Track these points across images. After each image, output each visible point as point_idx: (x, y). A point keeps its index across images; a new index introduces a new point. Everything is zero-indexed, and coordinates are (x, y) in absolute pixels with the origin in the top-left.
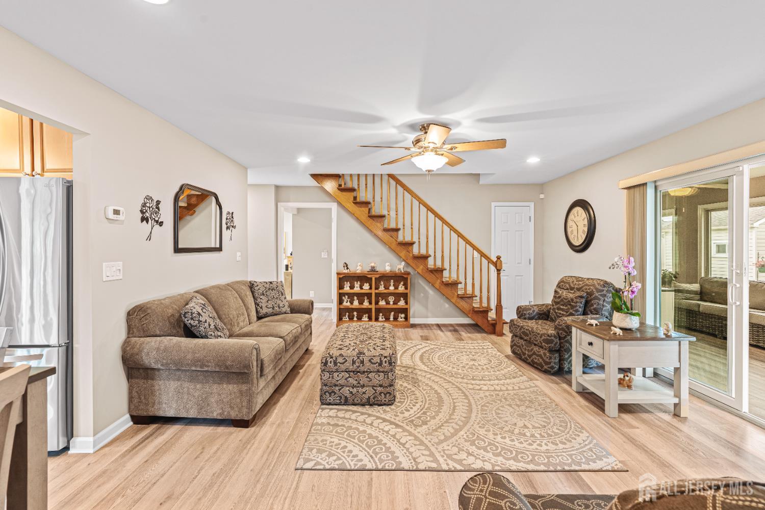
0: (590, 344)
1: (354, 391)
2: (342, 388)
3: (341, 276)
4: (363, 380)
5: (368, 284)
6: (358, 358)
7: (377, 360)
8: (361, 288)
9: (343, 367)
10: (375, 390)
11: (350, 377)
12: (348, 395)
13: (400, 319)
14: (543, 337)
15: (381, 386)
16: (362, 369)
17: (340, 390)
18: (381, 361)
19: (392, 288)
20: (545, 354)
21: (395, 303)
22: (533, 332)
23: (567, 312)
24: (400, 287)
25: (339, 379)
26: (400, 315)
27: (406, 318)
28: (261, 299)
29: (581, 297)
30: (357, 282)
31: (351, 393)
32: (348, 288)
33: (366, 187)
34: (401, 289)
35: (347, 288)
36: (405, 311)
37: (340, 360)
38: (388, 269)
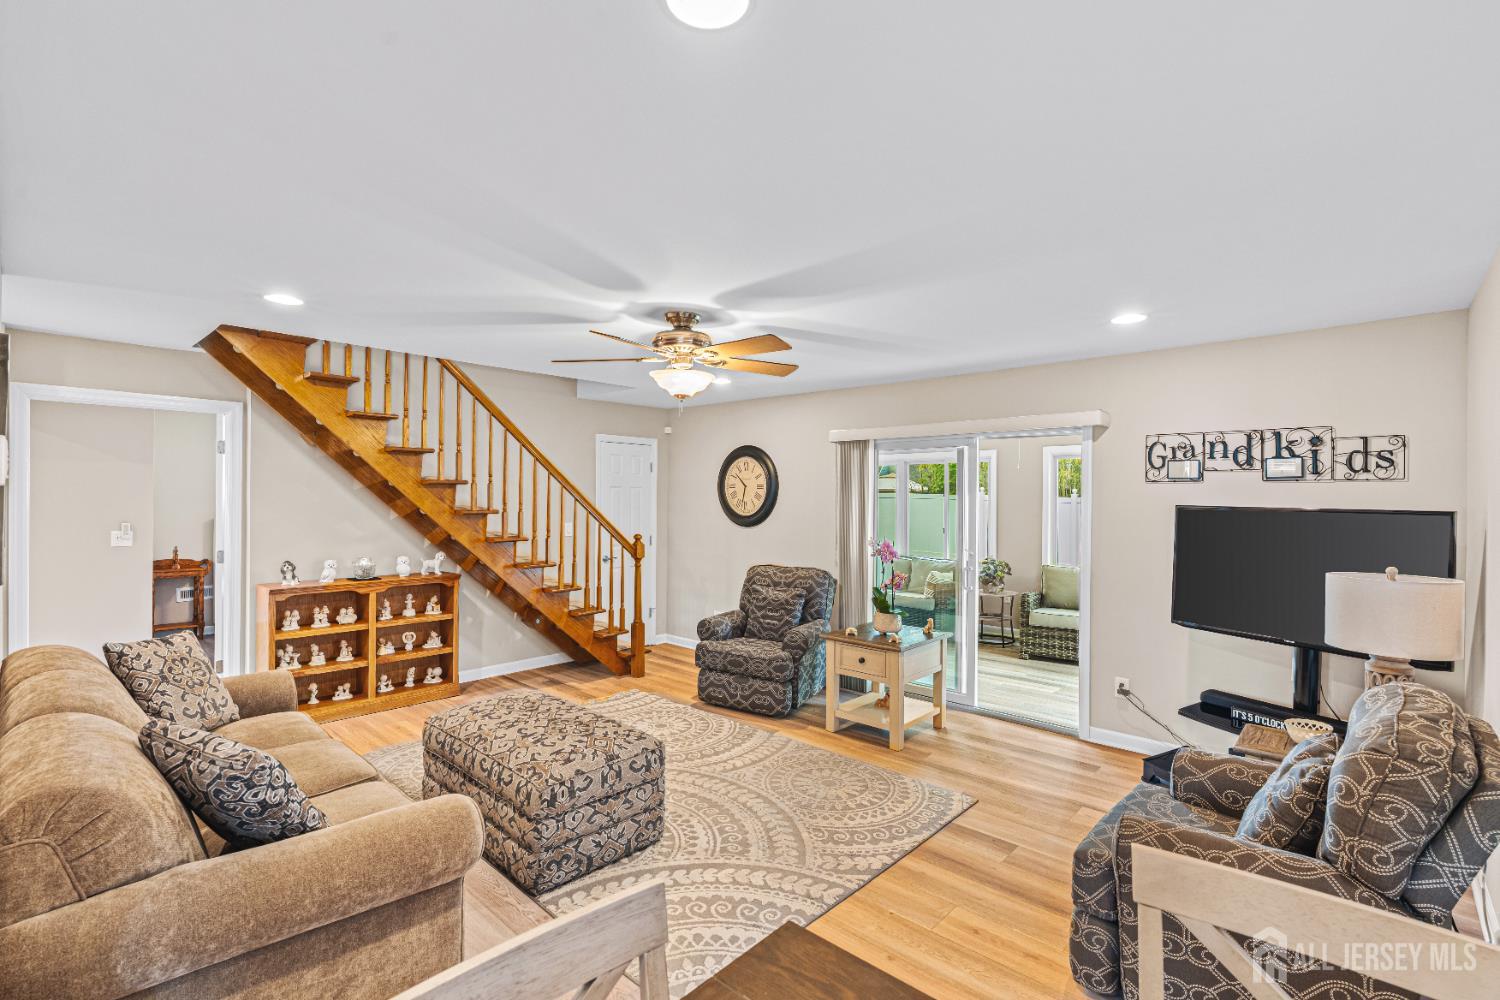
0: (862, 661)
1: (602, 838)
2: (580, 842)
3: (281, 598)
4: (619, 808)
5: (351, 610)
6: (611, 768)
7: (641, 762)
8: (333, 621)
9: (584, 796)
10: (638, 822)
11: (596, 813)
12: (594, 851)
13: (428, 680)
14: (775, 664)
15: (646, 810)
16: (620, 787)
17: (576, 847)
18: (648, 762)
19: (410, 612)
20: (776, 689)
21: (418, 646)
22: (752, 659)
23: (780, 621)
24: (429, 608)
25: (575, 823)
26: (430, 670)
27: (447, 676)
28: (163, 693)
29: (800, 596)
30: (321, 608)
31: (598, 845)
32: (295, 626)
33: (388, 382)
34: (434, 612)
35: (292, 625)
36: (445, 662)
37: (580, 783)
38: (403, 569)
